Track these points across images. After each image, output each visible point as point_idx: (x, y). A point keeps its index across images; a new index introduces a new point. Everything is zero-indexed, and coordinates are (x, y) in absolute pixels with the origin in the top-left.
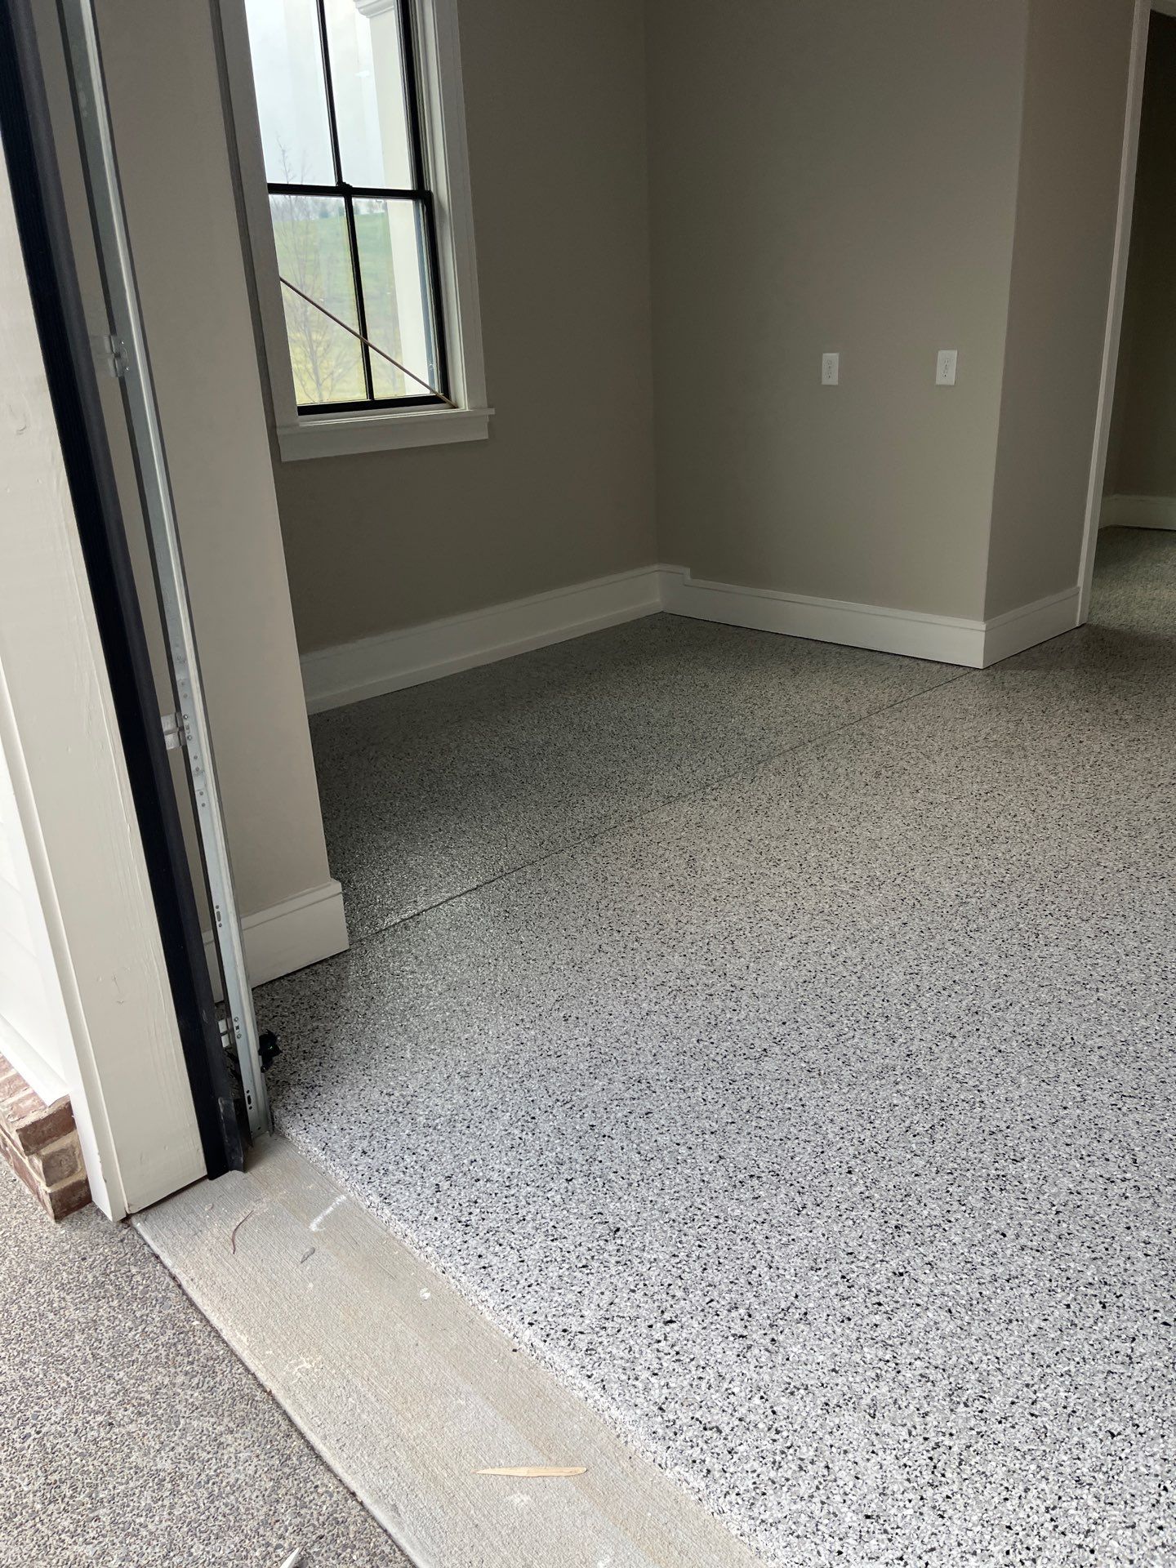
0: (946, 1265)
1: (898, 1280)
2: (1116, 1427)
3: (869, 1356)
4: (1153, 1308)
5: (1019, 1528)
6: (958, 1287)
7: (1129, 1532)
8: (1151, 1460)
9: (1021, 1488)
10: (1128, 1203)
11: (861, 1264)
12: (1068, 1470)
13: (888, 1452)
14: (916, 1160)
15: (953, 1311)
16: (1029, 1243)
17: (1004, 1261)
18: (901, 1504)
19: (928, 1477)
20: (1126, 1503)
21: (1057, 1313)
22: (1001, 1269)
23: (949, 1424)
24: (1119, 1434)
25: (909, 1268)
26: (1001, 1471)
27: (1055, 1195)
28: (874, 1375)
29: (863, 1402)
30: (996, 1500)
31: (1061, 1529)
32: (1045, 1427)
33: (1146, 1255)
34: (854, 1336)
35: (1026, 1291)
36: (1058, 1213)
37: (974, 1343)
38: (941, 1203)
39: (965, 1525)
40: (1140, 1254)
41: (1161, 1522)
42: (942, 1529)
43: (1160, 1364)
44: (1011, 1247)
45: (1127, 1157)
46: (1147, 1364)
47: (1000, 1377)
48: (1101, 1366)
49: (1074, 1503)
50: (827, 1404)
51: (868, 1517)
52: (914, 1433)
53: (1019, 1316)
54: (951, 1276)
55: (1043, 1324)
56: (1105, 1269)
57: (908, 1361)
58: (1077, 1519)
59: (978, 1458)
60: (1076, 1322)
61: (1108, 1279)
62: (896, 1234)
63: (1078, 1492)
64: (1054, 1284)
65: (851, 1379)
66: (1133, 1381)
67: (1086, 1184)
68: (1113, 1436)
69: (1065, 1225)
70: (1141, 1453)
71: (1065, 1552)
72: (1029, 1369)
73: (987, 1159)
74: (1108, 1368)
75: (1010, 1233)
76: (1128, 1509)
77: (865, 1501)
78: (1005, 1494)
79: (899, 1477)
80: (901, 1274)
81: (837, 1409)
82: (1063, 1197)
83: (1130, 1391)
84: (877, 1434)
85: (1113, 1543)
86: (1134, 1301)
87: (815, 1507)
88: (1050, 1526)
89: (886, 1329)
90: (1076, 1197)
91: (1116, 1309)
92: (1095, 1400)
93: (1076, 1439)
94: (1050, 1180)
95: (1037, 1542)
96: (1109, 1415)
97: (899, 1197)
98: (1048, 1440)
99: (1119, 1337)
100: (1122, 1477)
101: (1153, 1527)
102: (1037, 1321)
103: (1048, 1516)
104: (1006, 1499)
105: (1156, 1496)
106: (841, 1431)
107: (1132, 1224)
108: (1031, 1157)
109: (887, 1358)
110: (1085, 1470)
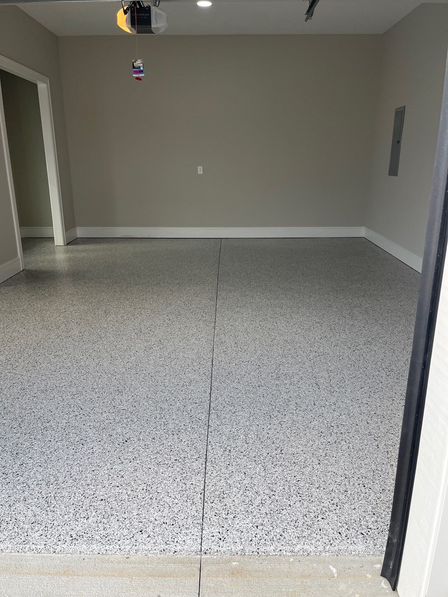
0: (36, 456)
1: (22, 466)
2: (93, 469)
3: (19, 488)
4: (95, 439)
5: (76, 503)
6: (41, 459)
7: (104, 489)
8: (105, 471)
9: (73, 494)
10: (82, 419)
11: (8, 468)
12: (85, 484)
13: (33, 506)
14: (17, 435)
15: (41, 465)
16: (58, 440)
17: (52, 447)
18: (41, 515)
19: (46, 505)
20: (101, 483)
21: (71, 452)
22: (52, 449)
23: (49, 491)
24: (95, 470)
25: (24, 462)
26: (67, 494)
27: (62, 426)
28: (22, 492)
29: (21, 499)
30: (68, 500)
31: (87, 497)
32: (76, 478)
33: (90, 429)
34: (13, 486)
35: (61, 451)
36: (64, 429)
37: (50, 470)
38: (29, 442)
39: (61, 510)
40: (89, 429)
41: (111, 483)
42: (55, 514)
43: (101, 450)
44: (53, 443)
45: (79, 409)
46: (97, 452)
47: (60, 473)
48: (86, 458)
49: (89, 490)
50: (10, 505)
51: (32, 523)
52: (39, 498)
53: (61, 457)
54: (38, 458)
55: (68, 456)
56: (81, 436)
57: (31, 483)
58: (90, 493)
59: (59, 494)
60: (77, 451)
61: (82, 438)
62: (17, 456)
63: (89, 487)
64: (68, 446)
65: (15, 496)
66: (95, 457)
67: (70, 419)
68: (94, 471)
69: (67, 431)
70: (102, 471)
71: (89, 501)
72: (67, 468)
73: (39, 425)
74: (88, 457)
75: (52, 440)
76: (102, 484)
77: (30, 520)
78: (69, 498)
79: (38, 510)
80: (22, 464)
81: (14, 505)
82: (65, 425)
83: (95, 460)
84: (28, 504)
85: (101, 493)
86: (90, 440)
87: (16, 530)
88: (84, 498)
89: (22, 479)
90: (68, 424)
91: (86, 444)
92: (87, 466)
93: (84, 476)
94: (60, 423)
95: (81, 503)
96: (91, 467)
97: (15, 446)
98: (77, 480)
99: (89, 449)
100: (99, 478)
101: (109, 484)
102: (66, 456)
103: (83, 496)
104: (70, 499)
105: (108, 478)
106: (17, 509)
107: (85, 424)
108: (53, 419)
109: (25, 486)
110: (89, 482)
